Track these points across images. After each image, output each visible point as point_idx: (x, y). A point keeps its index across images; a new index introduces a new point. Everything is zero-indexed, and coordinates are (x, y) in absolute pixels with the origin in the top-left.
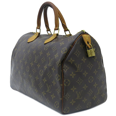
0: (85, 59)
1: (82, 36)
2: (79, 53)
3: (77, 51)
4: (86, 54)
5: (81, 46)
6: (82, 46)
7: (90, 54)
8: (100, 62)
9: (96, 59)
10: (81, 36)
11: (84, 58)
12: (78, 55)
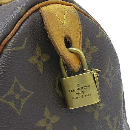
0: (55, 119)
1: (38, 9)
2: (24, 95)
3: (17, 86)
4: (59, 92)
5: (33, 60)
6: (39, 59)
7: (76, 96)
8: (115, 119)
9: (99, 111)
10: (34, 12)
11: (47, 113)
12: (18, 103)
